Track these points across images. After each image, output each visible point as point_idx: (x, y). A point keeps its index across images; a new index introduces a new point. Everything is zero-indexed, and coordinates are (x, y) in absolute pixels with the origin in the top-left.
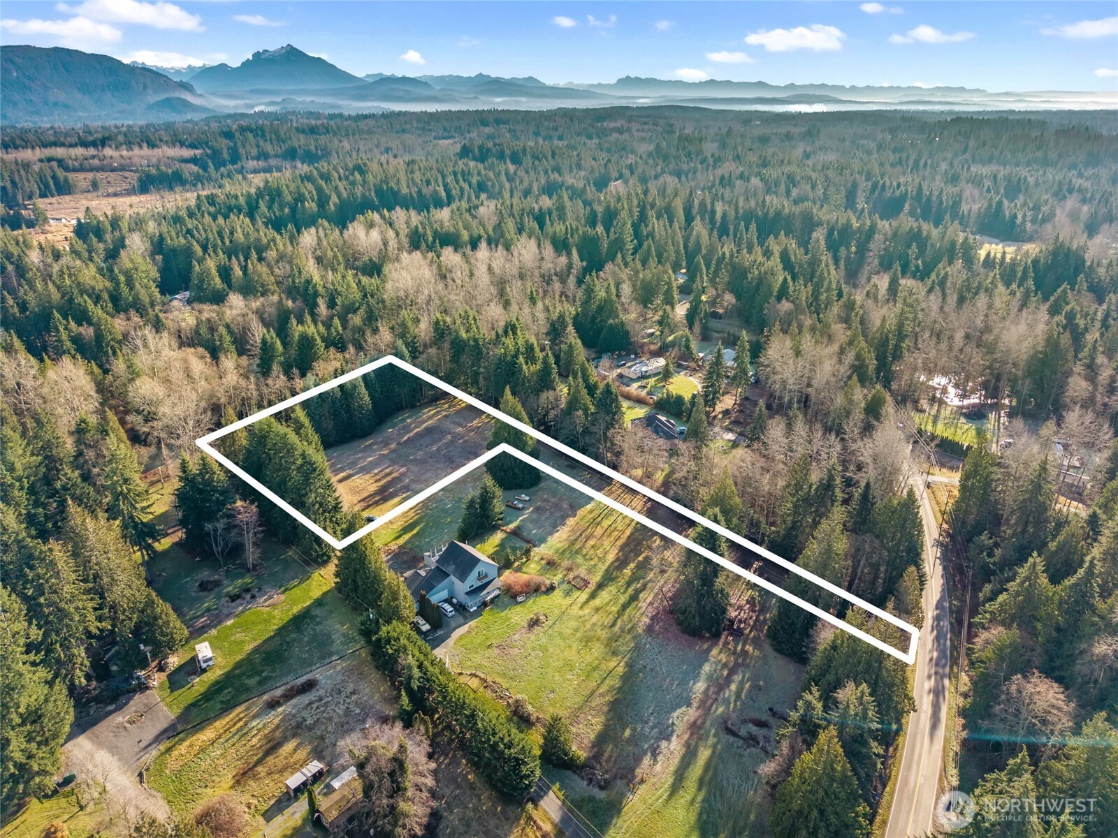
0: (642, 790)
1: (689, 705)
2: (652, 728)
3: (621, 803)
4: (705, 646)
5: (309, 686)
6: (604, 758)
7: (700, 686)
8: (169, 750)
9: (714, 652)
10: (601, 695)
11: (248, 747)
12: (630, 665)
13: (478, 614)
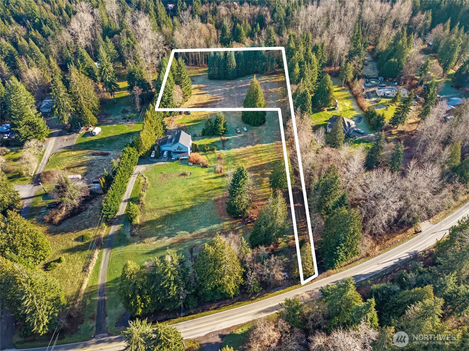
0: (141, 245)
1: (191, 233)
2: (169, 231)
3: (130, 243)
4: (226, 219)
5: (106, 154)
6: (143, 228)
7: (204, 230)
8: (64, 152)
9: (227, 223)
10: (169, 210)
11: (76, 162)
12: (192, 207)
13: (173, 161)
